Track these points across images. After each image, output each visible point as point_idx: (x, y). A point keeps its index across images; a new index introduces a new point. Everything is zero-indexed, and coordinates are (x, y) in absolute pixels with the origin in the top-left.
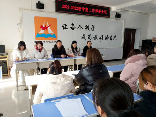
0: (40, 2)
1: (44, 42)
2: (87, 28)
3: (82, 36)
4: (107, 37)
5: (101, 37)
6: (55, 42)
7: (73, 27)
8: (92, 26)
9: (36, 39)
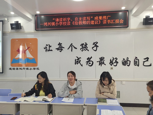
1: (21, 69)
2: (84, 47)
3: (76, 60)
4: (128, 61)
5: (113, 60)
6: (34, 69)
7: (60, 48)
8: (94, 43)
9: (12, 65)
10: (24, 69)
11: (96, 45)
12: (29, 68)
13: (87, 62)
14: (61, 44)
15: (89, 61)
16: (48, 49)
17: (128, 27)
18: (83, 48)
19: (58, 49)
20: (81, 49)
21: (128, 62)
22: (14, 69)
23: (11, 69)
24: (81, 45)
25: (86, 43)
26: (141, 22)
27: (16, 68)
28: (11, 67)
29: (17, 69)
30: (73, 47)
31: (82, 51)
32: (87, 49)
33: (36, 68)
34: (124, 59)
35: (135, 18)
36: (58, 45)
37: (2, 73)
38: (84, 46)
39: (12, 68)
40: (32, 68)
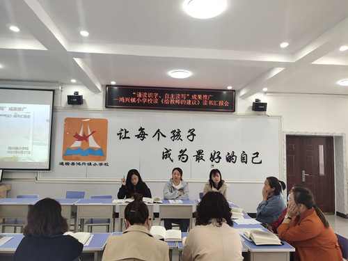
0: (77, 94)
1: (79, 164)
2: (176, 135)
3: (163, 153)
4: (233, 156)
5: (215, 154)
6: (101, 164)
7: (142, 134)
8: (190, 130)
10: (85, 164)
11: (192, 133)
12: (93, 163)
13: (180, 156)
14: (144, 129)
15: (183, 155)
16: (123, 135)
17: (234, 111)
18: (174, 136)
19: (138, 136)
20: (171, 138)
21: (234, 158)
22: (67, 164)
23: (62, 164)
24: (171, 132)
25: (178, 130)
26: (250, 107)
27: (70, 162)
28: (62, 161)
29: (73, 164)
30: (160, 135)
31: (173, 140)
32: (179, 138)
33: (103, 163)
34: (229, 154)
35: (243, 101)
36: (139, 130)
37: (49, 169)
39: (64, 162)
40: (98, 163)
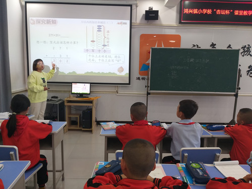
0: (152, 9)
2: (246, 51)
9: (140, 74)
13: (248, 71)
14: (215, 45)
15: (251, 70)
18: (244, 52)
20: (242, 53)
22: (143, 79)
23: (139, 78)
24: (242, 48)
25: (249, 45)
28: (139, 76)
31: (243, 56)
32: (249, 54)
36: (211, 46)
37: (129, 84)
38: (246, 49)
39: (141, 77)
